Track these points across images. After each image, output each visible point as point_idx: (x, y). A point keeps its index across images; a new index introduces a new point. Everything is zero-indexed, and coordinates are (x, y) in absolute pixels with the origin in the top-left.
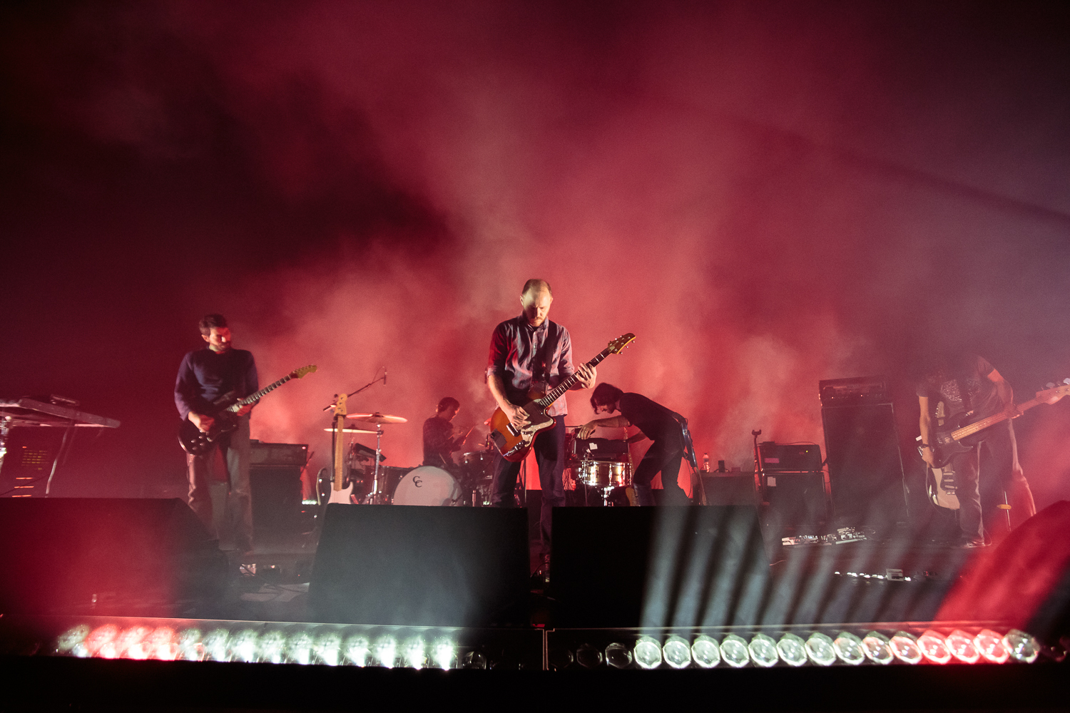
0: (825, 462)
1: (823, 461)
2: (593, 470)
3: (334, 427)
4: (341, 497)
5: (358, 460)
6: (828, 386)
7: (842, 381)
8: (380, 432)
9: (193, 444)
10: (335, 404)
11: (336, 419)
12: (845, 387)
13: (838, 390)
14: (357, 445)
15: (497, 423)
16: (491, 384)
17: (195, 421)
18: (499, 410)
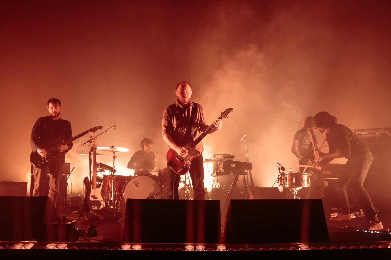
3: (90, 154)
4: (97, 193)
5: (100, 171)
6: (358, 132)
7: (367, 130)
8: (114, 157)
9: (39, 163)
10: (91, 142)
11: (92, 150)
12: (368, 133)
13: (364, 134)
14: (100, 163)
15: (170, 157)
16: (165, 138)
17: (39, 151)
18: (171, 150)
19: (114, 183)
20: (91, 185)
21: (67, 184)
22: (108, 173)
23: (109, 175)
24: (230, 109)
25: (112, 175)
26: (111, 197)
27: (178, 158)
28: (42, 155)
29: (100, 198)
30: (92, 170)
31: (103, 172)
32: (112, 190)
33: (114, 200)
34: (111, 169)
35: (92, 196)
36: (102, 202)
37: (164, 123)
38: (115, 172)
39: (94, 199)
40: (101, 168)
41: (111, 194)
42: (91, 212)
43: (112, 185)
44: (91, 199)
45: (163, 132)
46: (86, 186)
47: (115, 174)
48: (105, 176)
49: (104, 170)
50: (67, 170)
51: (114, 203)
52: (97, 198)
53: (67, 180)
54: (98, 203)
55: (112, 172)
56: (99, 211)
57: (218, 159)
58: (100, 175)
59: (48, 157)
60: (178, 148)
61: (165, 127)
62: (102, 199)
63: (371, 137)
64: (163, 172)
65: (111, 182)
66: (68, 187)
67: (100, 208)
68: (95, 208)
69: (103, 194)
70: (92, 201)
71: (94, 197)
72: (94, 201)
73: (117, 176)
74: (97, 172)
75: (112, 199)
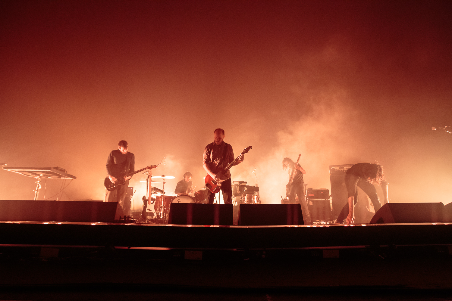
0: (331, 196)
1: (330, 196)
2: (246, 197)
3: (147, 181)
4: (151, 207)
5: (153, 193)
6: (333, 168)
7: (338, 166)
8: (164, 183)
9: (109, 187)
10: (148, 172)
11: (148, 177)
12: (339, 168)
13: (336, 169)
14: (154, 187)
15: (207, 180)
16: (204, 166)
17: (111, 179)
18: (208, 175)
19: (163, 201)
20: (148, 202)
21: (131, 202)
22: (159, 194)
23: (160, 196)
24: (250, 147)
25: (162, 196)
26: (161, 211)
27: (213, 181)
28: (113, 182)
29: (153, 211)
30: (148, 193)
31: (156, 194)
32: (162, 206)
33: (164, 212)
34: (161, 191)
35: (148, 209)
36: (155, 214)
37: (205, 156)
38: (164, 194)
39: (149, 211)
40: (154, 190)
41: (161, 209)
42: (147, 220)
43: (162, 202)
44: (147, 211)
45: (204, 163)
46: (144, 202)
47: (164, 195)
48: (157, 197)
49: (157, 192)
50: (131, 192)
51: (163, 215)
52: (151, 211)
53: (130, 199)
54: (152, 214)
55: (162, 193)
56: (153, 220)
57: (236, 184)
58: (154, 196)
59: (116, 183)
60: (213, 174)
61: (205, 159)
62: (155, 212)
63: (341, 170)
64: (198, 193)
65: (161, 200)
66: (131, 204)
67: (153, 218)
68: (149, 217)
69: (155, 208)
70: (148, 213)
71: (149, 210)
72: (149, 213)
73: (166, 196)
74: (152, 193)
75: (162, 212)
